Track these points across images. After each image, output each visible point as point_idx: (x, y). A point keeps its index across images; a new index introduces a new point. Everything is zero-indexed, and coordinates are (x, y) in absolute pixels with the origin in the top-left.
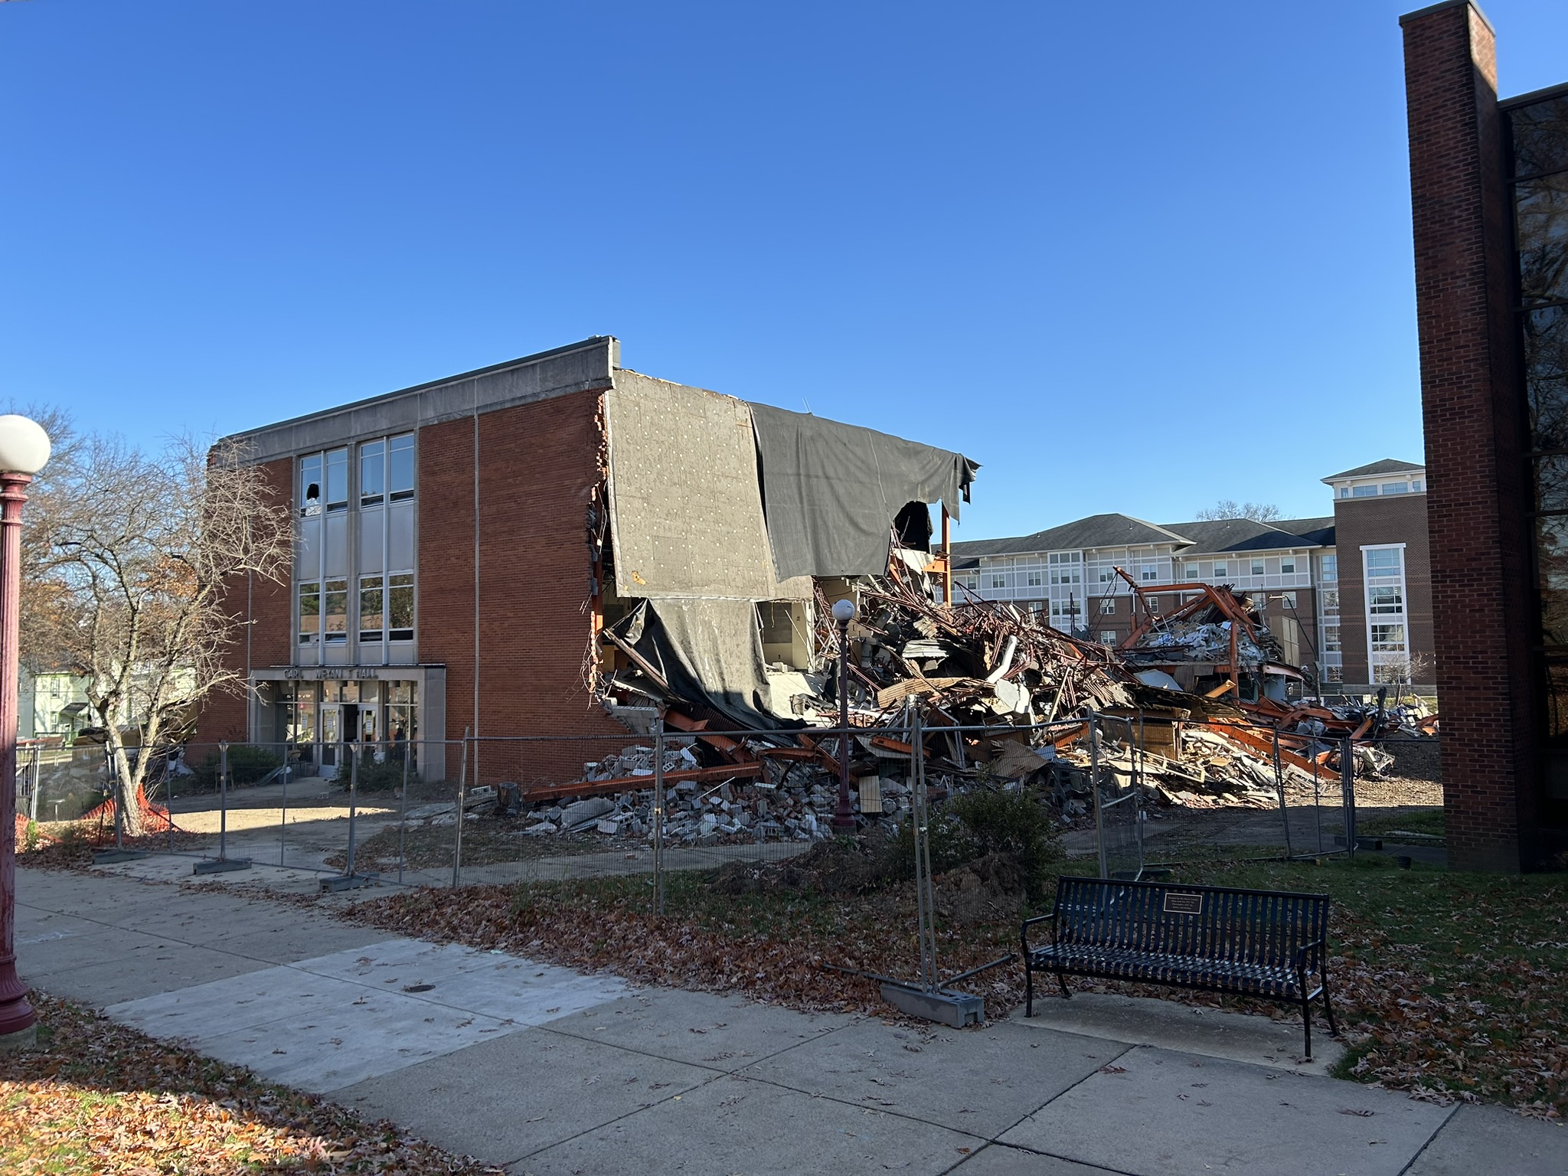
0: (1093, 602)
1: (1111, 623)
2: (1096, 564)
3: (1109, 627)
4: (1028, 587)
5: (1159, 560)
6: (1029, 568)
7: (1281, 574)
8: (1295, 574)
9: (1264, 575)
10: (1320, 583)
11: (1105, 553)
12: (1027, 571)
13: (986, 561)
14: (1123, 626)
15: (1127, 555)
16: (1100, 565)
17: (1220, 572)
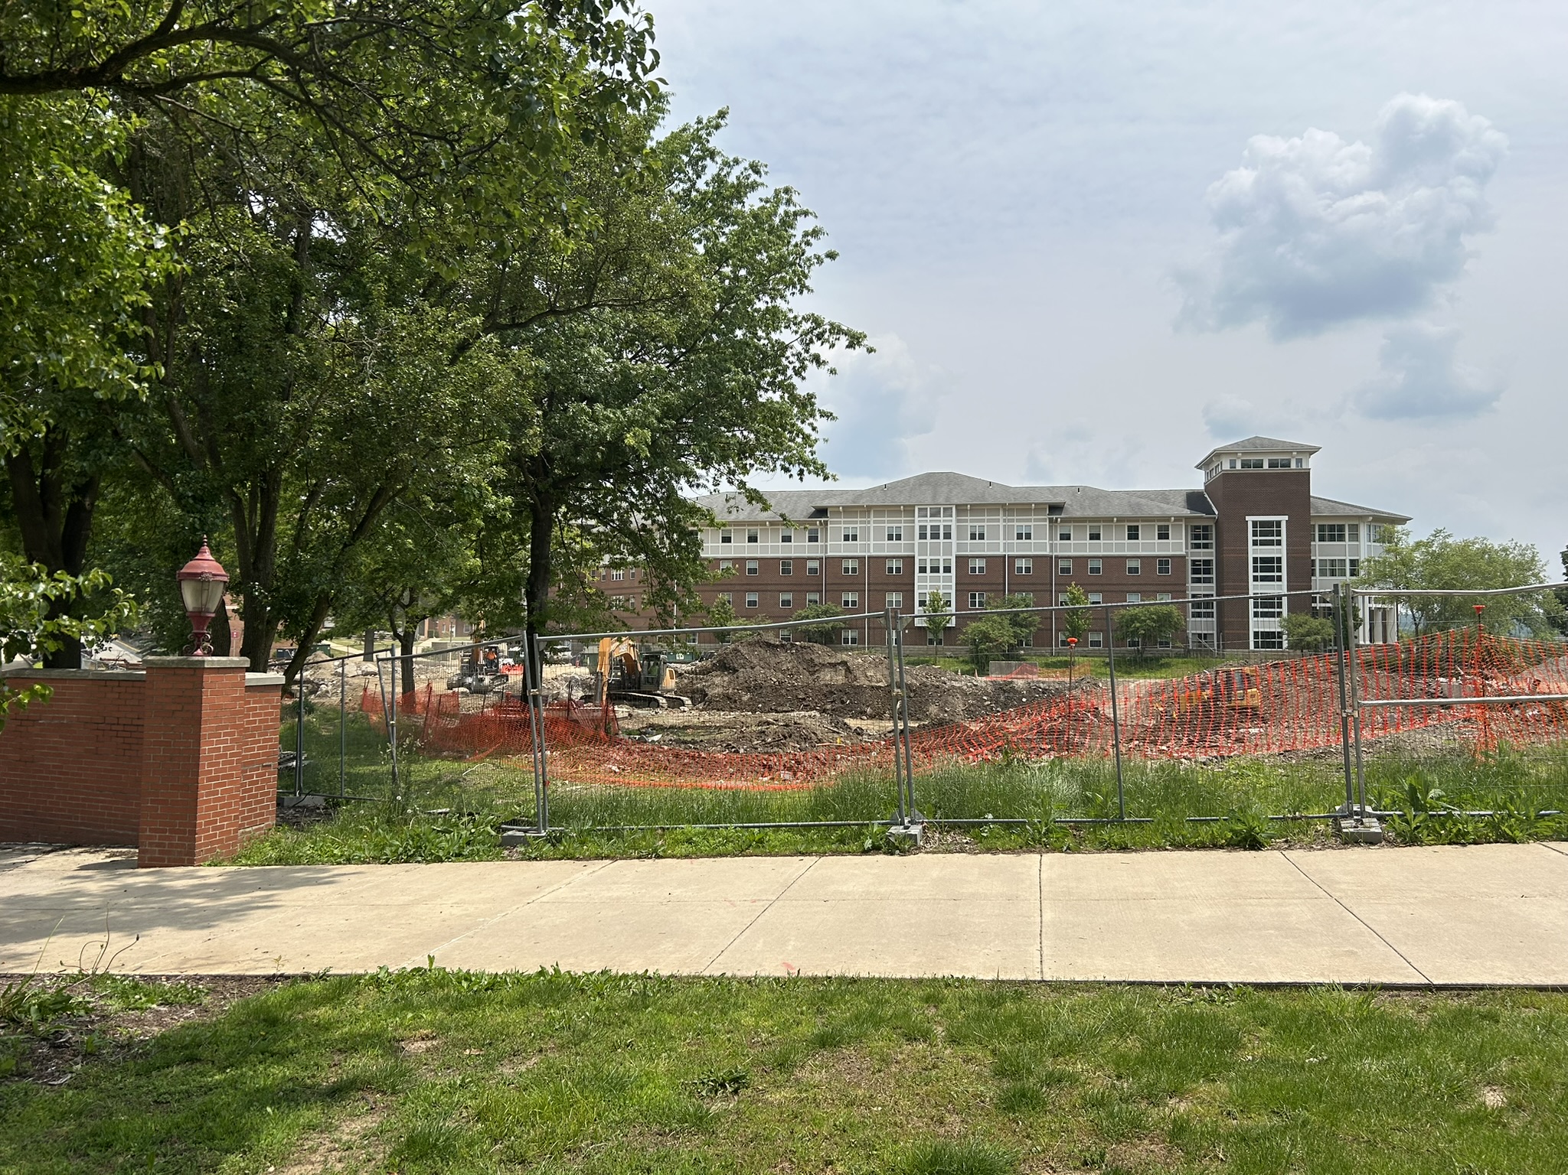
0: (962, 561)
1: (982, 584)
2: (966, 521)
3: (980, 587)
4: (887, 542)
5: (1035, 520)
6: (889, 522)
7: (1157, 541)
8: (1170, 541)
9: (1140, 541)
10: (1190, 550)
11: (978, 509)
12: (887, 525)
13: (836, 512)
14: (994, 587)
15: (1001, 512)
16: (971, 522)
17: (1095, 537)
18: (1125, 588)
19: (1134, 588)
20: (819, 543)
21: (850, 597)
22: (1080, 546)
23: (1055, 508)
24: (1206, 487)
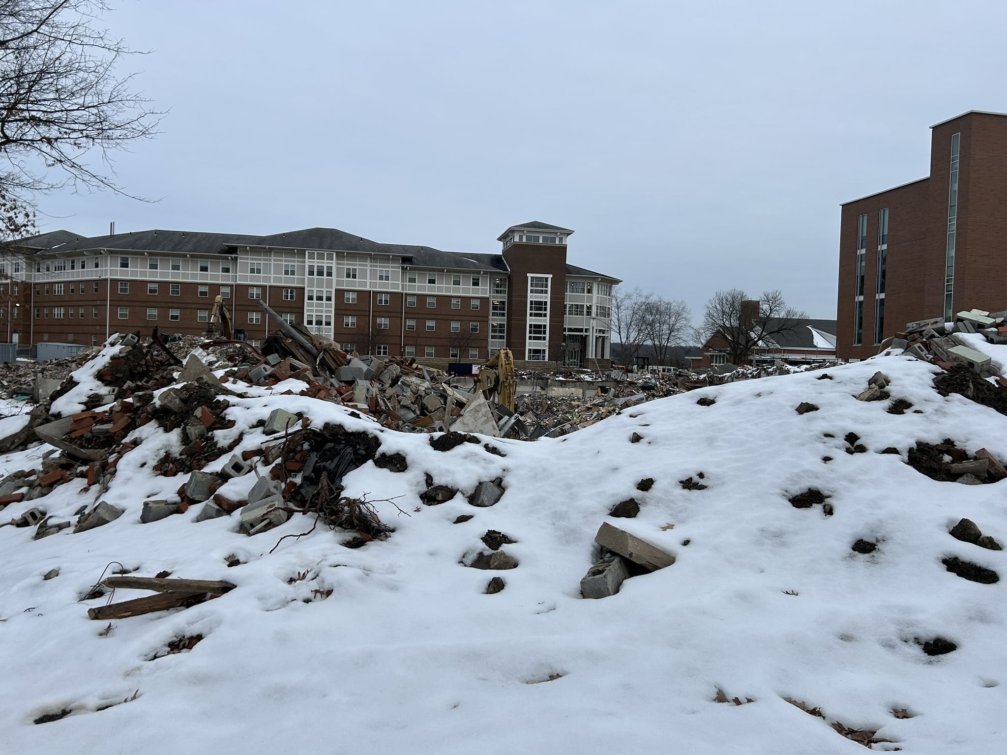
0: (340, 293)
1: (353, 310)
2: (343, 264)
3: (352, 313)
4: (284, 276)
5: (392, 267)
6: (286, 261)
7: (471, 287)
8: (480, 287)
9: (461, 286)
10: (491, 295)
11: (351, 256)
12: (284, 263)
13: (245, 251)
14: (362, 313)
15: (369, 260)
16: (347, 265)
17: (432, 281)
18: (451, 318)
19: (456, 318)
20: (230, 274)
21: (254, 316)
22: (421, 287)
23: (406, 260)
24: (503, 253)
